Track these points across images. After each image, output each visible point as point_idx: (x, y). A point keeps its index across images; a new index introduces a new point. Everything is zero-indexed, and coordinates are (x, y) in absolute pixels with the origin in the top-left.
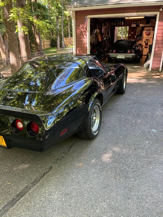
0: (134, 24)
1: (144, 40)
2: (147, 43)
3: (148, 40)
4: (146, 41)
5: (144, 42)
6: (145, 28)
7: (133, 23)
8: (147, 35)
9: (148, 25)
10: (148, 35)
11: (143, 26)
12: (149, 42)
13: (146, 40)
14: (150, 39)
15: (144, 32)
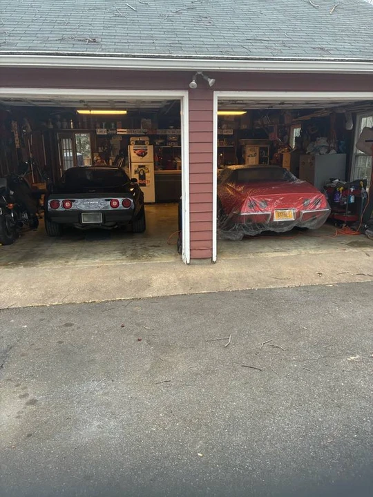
0: (101, 128)
1: (134, 167)
2: (142, 174)
3: (144, 166)
4: (139, 169)
5: (135, 172)
6: (131, 139)
7: (98, 125)
8: (139, 155)
9: (137, 132)
10: (143, 156)
11: (126, 133)
12: (146, 171)
13: (140, 166)
14: (148, 166)
15: (131, 148)
